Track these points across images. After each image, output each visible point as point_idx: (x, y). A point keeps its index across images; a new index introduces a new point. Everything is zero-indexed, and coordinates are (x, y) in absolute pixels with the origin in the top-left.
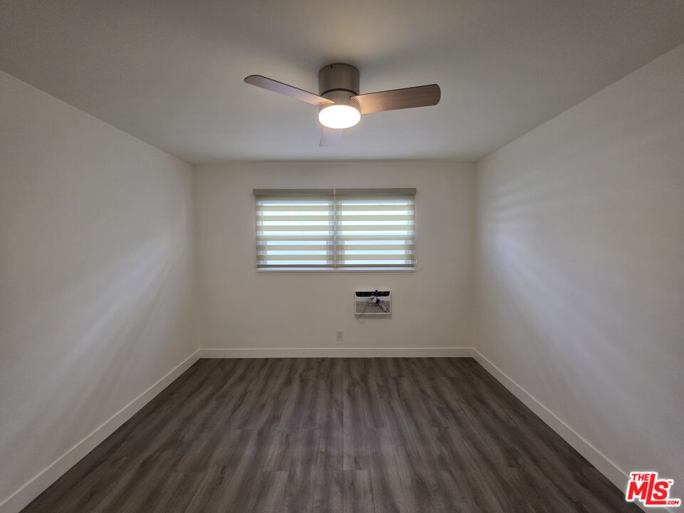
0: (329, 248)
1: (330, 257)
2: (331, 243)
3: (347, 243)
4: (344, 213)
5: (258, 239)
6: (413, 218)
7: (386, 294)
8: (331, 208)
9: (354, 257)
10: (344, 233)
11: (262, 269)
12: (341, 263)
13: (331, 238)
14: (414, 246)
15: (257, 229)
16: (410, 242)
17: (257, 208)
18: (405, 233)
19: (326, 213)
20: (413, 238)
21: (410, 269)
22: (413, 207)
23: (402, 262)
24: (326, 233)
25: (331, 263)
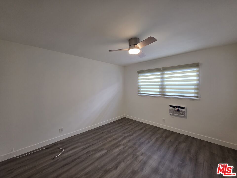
0: (160, 88)
1: (160, 92)
2: (161, 87)
3: (167, 87)
4: (166, 76)
5: (138, 85)
6: (198, 76)
7: (183, 108)
8: (161, 75)
9: (169, 92)
10: (166, 83)
11: (139, 94)
12: (164, 94)
13: (160, 85)
14: (199, 88)
15: (138, 82)
16: (197, 87)
17: (138, 76)
18: (195, 82)
19: (160, 76)
20: (197, 85)
21: (197, 98)
22: (198, 71)
23: (193, 95)
24: (160, 83)
25: (161, 94)
